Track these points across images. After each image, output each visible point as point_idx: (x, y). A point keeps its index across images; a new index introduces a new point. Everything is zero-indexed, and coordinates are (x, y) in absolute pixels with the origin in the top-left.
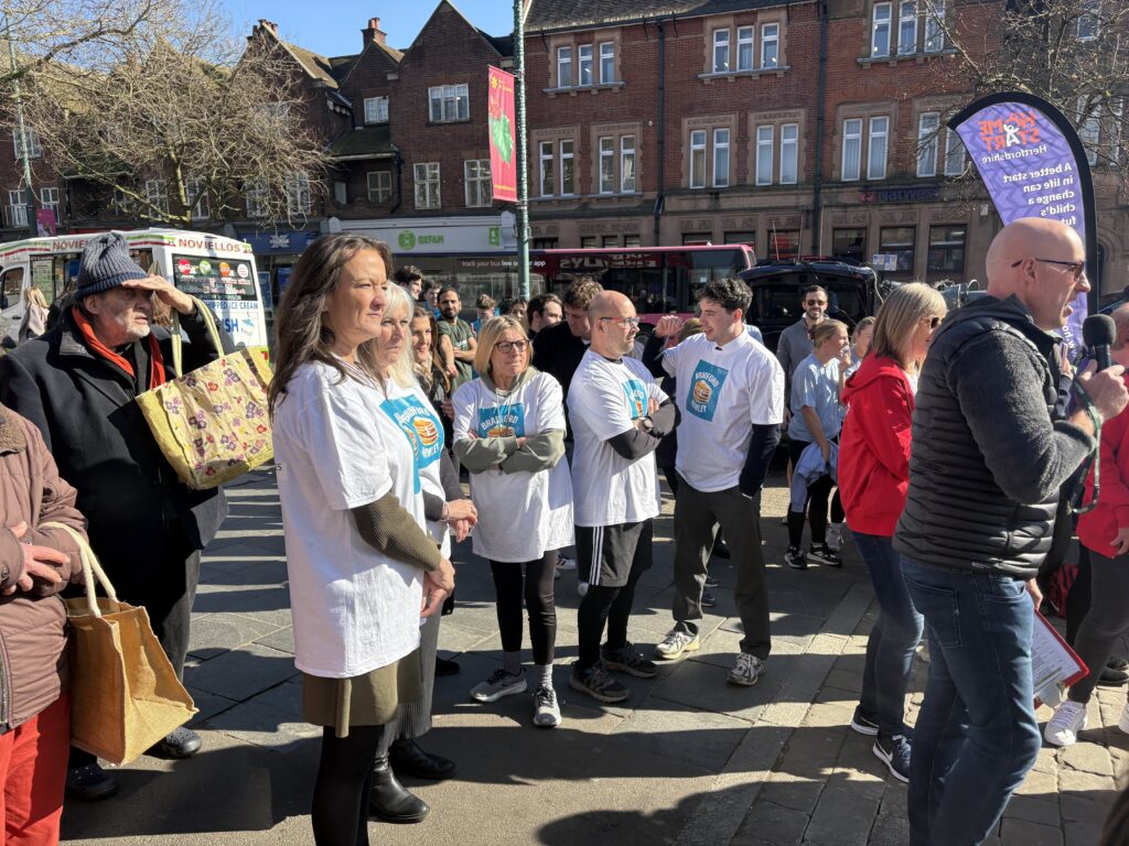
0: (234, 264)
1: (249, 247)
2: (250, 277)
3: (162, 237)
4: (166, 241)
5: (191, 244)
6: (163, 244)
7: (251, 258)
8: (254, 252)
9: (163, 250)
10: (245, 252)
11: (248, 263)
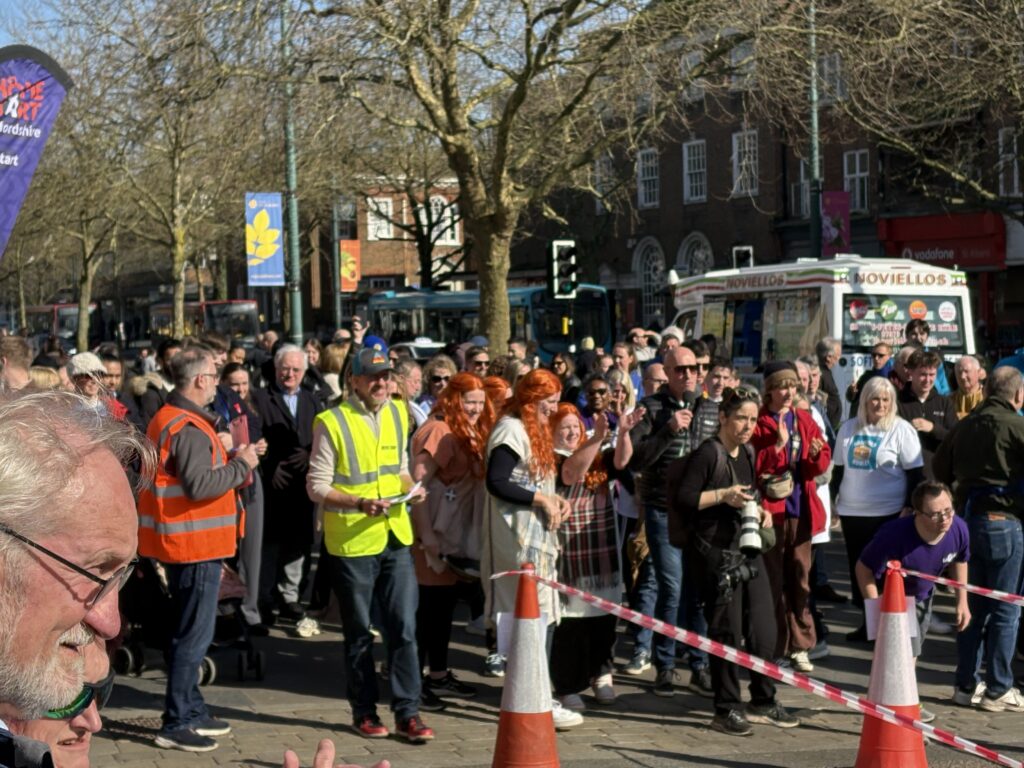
0: (933, 302)
1: (961, 276)
2: (959, 321)
3: (832, 273)
4: (837, 278)
5: (872, 279)
6: (833, 281)
7: (964, 293)
8: (968, 284)
9: (832, 290)
10: (956, 283)
11: (957, 301)
